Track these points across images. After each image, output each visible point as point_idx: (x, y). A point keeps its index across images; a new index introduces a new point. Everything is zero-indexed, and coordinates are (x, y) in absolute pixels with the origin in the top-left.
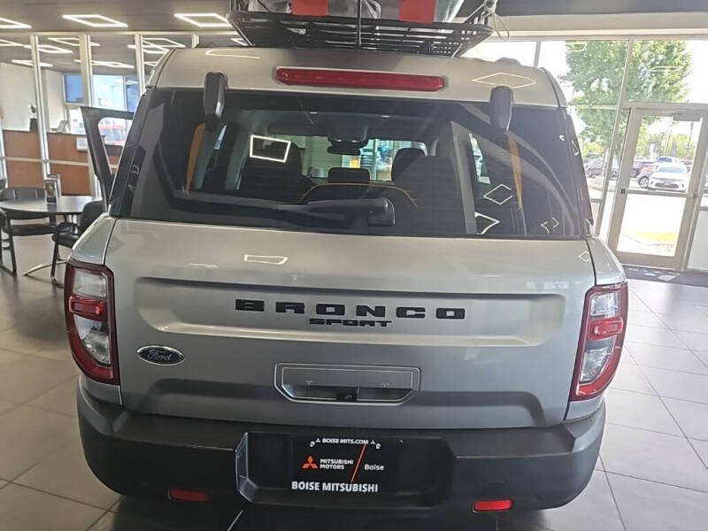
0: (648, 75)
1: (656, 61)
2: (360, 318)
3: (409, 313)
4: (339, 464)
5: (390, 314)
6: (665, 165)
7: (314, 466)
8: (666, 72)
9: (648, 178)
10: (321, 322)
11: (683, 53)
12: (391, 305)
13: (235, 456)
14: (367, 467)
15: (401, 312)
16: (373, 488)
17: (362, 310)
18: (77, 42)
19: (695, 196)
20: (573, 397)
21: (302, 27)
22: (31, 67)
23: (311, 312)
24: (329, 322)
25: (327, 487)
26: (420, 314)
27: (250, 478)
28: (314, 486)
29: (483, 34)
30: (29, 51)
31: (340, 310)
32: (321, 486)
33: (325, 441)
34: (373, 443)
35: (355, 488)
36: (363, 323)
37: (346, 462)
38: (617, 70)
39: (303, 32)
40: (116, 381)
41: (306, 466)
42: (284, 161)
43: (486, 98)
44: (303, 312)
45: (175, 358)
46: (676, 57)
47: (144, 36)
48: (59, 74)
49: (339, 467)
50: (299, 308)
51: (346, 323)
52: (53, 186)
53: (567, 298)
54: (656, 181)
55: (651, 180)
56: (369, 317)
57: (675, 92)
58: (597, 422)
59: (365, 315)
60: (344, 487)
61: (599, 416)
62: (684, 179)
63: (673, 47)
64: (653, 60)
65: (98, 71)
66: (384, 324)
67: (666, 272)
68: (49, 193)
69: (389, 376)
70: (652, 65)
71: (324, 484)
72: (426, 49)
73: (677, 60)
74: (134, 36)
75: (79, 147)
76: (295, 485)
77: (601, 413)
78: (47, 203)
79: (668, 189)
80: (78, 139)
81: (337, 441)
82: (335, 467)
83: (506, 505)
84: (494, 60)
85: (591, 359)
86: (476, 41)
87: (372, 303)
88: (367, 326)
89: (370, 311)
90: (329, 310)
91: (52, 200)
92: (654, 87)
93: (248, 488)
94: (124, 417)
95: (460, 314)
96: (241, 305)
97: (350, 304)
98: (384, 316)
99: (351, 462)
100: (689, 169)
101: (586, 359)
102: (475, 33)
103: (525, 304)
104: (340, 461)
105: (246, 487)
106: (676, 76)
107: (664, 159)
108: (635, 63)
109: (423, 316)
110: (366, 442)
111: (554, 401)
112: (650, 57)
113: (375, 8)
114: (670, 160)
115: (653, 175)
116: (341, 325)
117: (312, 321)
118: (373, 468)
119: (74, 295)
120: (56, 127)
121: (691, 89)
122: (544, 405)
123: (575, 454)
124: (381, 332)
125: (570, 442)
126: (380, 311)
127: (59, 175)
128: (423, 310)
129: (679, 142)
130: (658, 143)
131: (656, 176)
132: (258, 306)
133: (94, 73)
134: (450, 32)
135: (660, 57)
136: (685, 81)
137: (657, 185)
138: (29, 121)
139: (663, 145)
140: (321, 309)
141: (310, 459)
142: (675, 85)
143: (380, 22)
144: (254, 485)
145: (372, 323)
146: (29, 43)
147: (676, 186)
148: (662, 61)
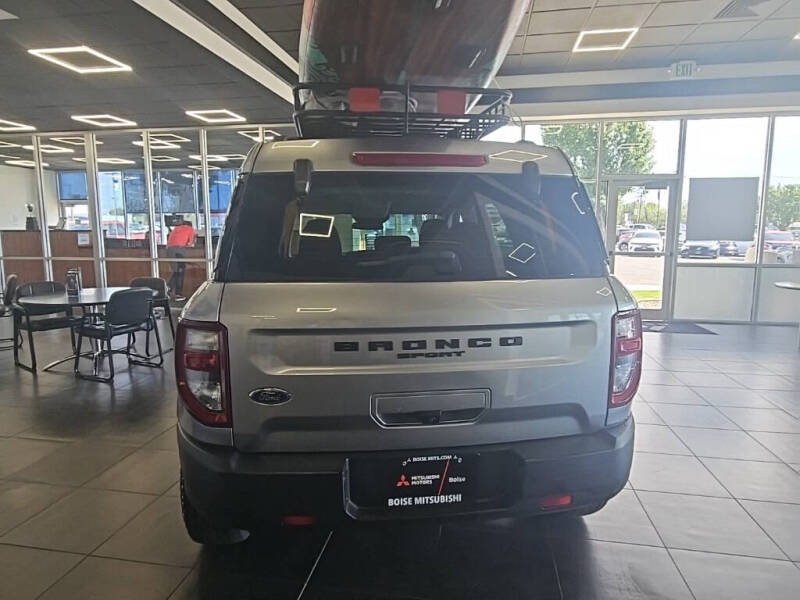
0: (615, 152)
1: (622, 139)
2: (439, 351)
3: (479, 343)
4: (427, 480)
5: (463, 346)
6: (639, 231)
7: (407, 484)
8: (631, 149)
9: (627, 244)
10: (406, 356)
11: (644, 132)
12: (463, 337)
13: (341, 479)
14: (451, 480)
15: (472, 343)
16: (458, 498)
17: (440, 344)
18: (83, 141)
19: (671, 254)
20: (610, 405)
21: (355, 121)
22: (32, 168)
23: (398, 349)
24: (414, 356)
25: (419, 501)
26: (487, 343)
27: (352, 500)
28: (406, 501)
29: (503, 121)
30: (31, 152)
31: (422, 344)
32: (413, 501)
33: (415, 459)
34: (455, 457)
35: (443, 499)
36: (442, 355)
37: (434, 477)
38: (588, 149)
39: (355, 124)
40: (229, 424)
41: (399, 484)
42: (328, 236)
43: (518, 170)
44: (391, 349)
45: (283, 397)
46: (638, 136)
47: (151, 133)
48: (53, 172)
49: (427, 482)
50: (388, 346)
51: (427, 355)
52: (74, 279)
53: (599, 324)
54: (635, 246)
55: (630, 245)
56: (447, 349)
57: (641, 167)
58: (628, 428)
59: (443, 348)
60: (434, 500)
61: (630, 422)
62: (658, 243)
63: (635, 127)
64: (619, 139)
65: (104, 168)
66: (459, 354)
67: (656, 324)
68: (70, 286)
69: (463, 399)
70: (619, 144)
71: (416, 499)
72: (454, 135)
73: (640, 138)
74: (141, 133)
75: (80, 243)
76: (391, 502)
77: (630, 421)
78: (67, 296)
79: (646, 252)
80: (80, 236)
81: (424, 459)
82: (425, 482)
83: (567, 501)
84: (514, 141)
85: (620, 375)
86: (495, 127)
87: (448, 337)
88: (446, 357)
89: (448, 345)
90: (413, 345)
91: (74, 293)
92: (623, 162)
93: (352, 510)
94: (236, 456)
95: (518, 341)
96: (339, 347)
97: (431, 338)
98: (458, 347)
99: (438, 477)
100: (662, 234)
101: (617, 374)
102: (493, 121)
103: (567, 329)
104: (429, 477)
105: (350, 506)
106: (640, 153)
107: (639, 227)
108: (605, 142)
109: (490, 345)
110: (449, 457)
111: (596, 409)
112: (616, 136)
113: (413, 104)
114: (644, 227)
115: (631, 241)
116: (423, 358)
117: (401, 356)
118: (455, 480)
119: (187, 352)
120: (55, 224)
121: (654, 163)
122: (590, 414)
123: (618, 450)
124: (458, 361)
125: (613, 442)
126: (455, 343)
127: (80, 268)
128: (490, 340)
129: (649, 211)
130: (631, 213)
131: (635, 242)
132: (354, 346)
133: (100, 170)
134: (467, 121)
135: (625, 136)
136: (649, 155)
137: (636, 249)
138: (25, 220)
139: (636, 213)
140: (406, 345)
141: (403, 478)
142: (640, 160)
143: (420, 114)
144: (355, 506)
145: (449, 354)
146: (31, 143)
147: (653, 250)
148: (627, 139)
